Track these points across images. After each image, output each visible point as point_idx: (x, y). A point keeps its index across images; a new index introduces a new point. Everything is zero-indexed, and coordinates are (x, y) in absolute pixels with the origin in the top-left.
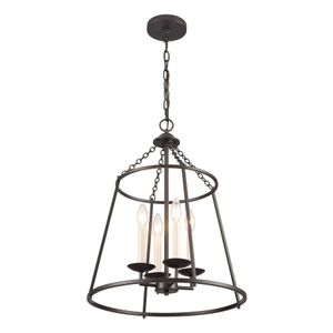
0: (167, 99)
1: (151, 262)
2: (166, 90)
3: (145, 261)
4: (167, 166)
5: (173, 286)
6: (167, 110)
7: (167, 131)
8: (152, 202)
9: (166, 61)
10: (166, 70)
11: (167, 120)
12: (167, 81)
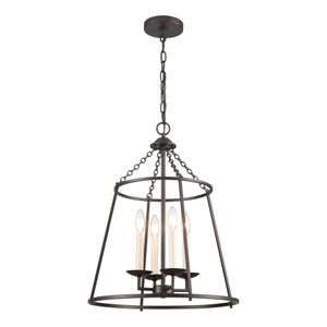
0: (164, 102)
2: (163, 92)
4: (163, 178)
5: (170, 292)
6: (163, 113)
7: (163, 135)
8: (149, 200)
9: (163, 62)
10: (163, 71)
11: (164, 123)
12: (163, 82)
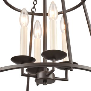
1: (32, 56)
3: (28, 55)
8: (33, 14)
